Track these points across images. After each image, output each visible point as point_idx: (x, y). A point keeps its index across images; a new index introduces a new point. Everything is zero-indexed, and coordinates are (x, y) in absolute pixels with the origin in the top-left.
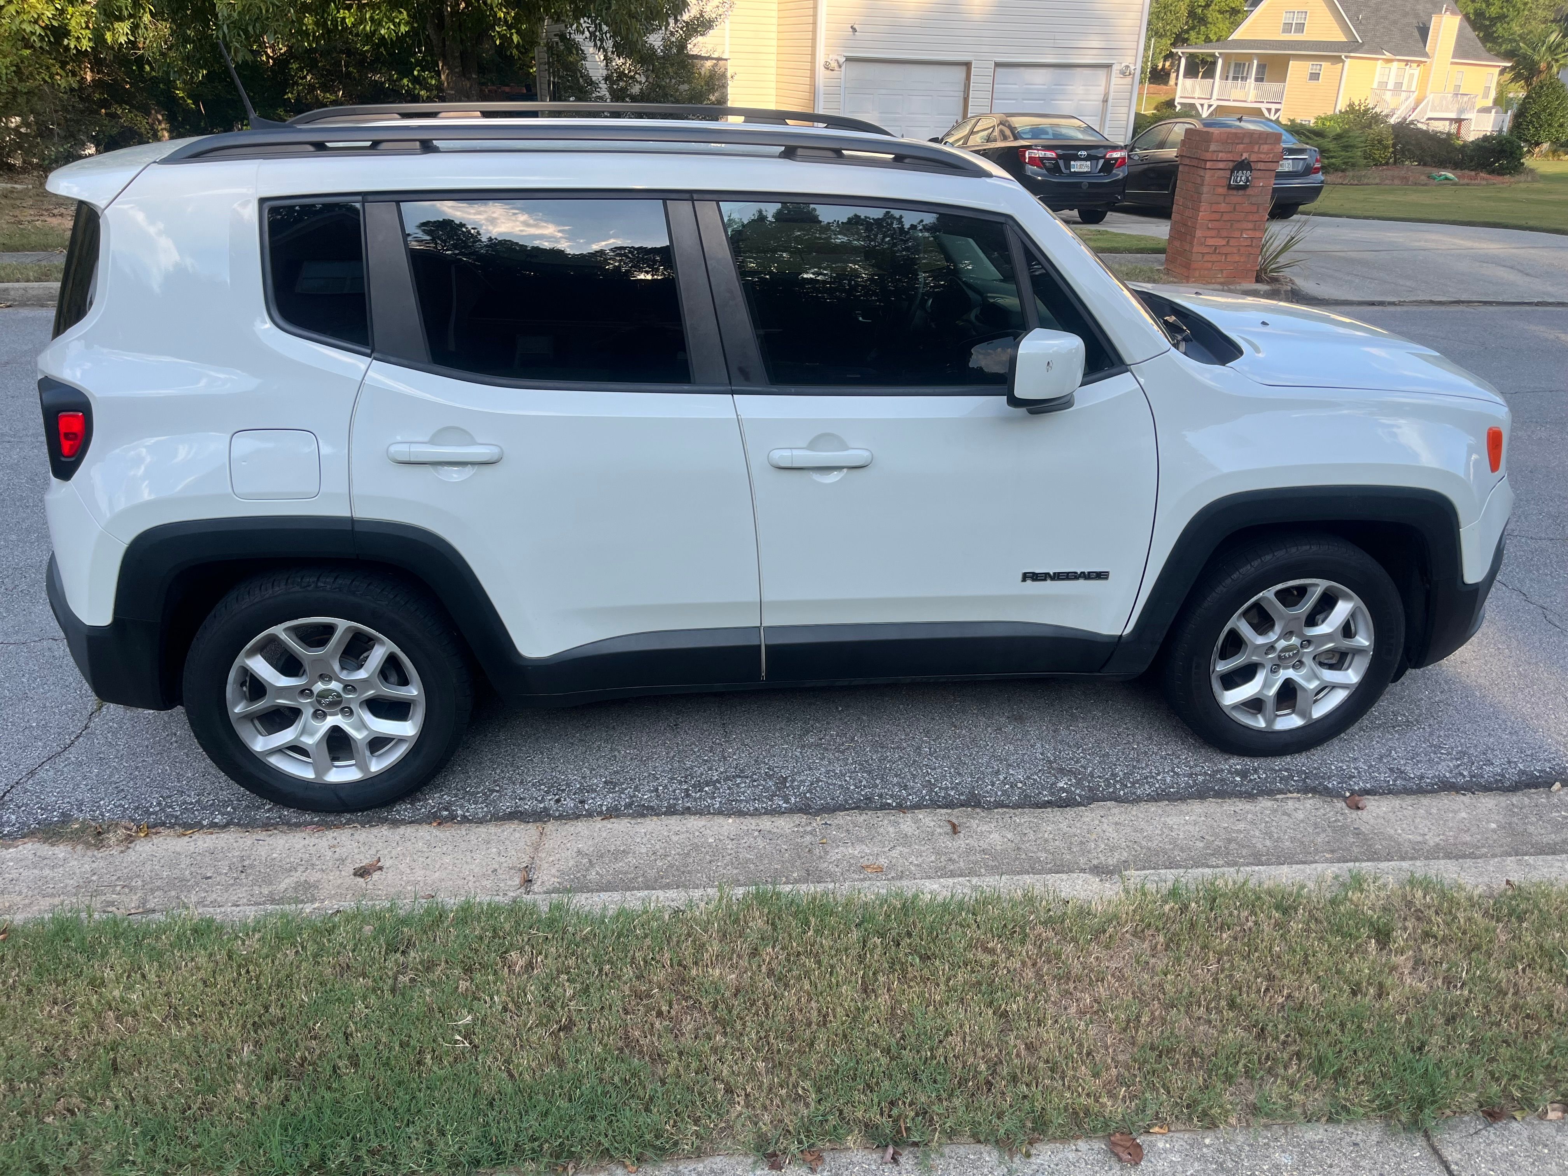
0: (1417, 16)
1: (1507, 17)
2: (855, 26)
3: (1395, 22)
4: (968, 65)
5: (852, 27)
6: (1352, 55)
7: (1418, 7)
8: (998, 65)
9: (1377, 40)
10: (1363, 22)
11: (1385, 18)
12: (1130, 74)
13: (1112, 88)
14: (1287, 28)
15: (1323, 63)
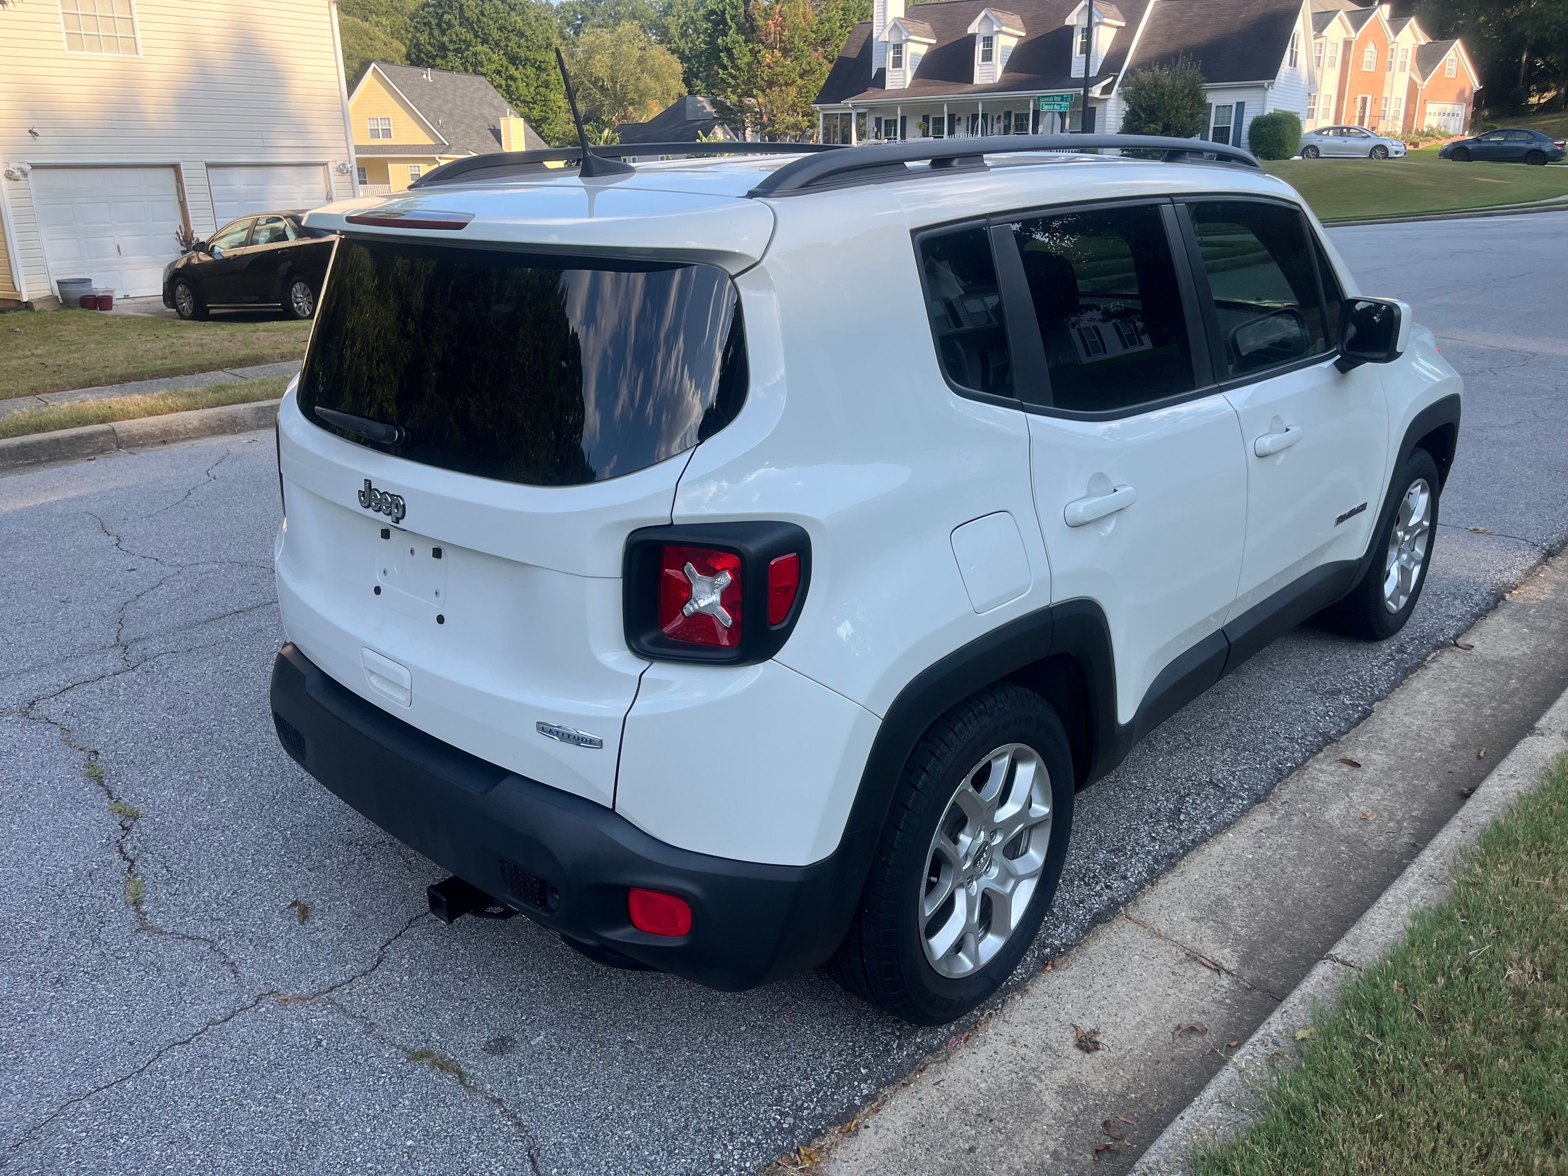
0: (485, 119)
1: (548, 118)
2: (34, 130)
3: (470, 126)
4: (176, 167)
5: (30, 132)
6: (445, 156)
7: (484, 111)
8: (209, 166)
9: (461, 142)
10: (444, 126)
11: (460, 122)
12: (348, 171)
13: (333, 185)
14: (375, 133)
15: (420, 165)
